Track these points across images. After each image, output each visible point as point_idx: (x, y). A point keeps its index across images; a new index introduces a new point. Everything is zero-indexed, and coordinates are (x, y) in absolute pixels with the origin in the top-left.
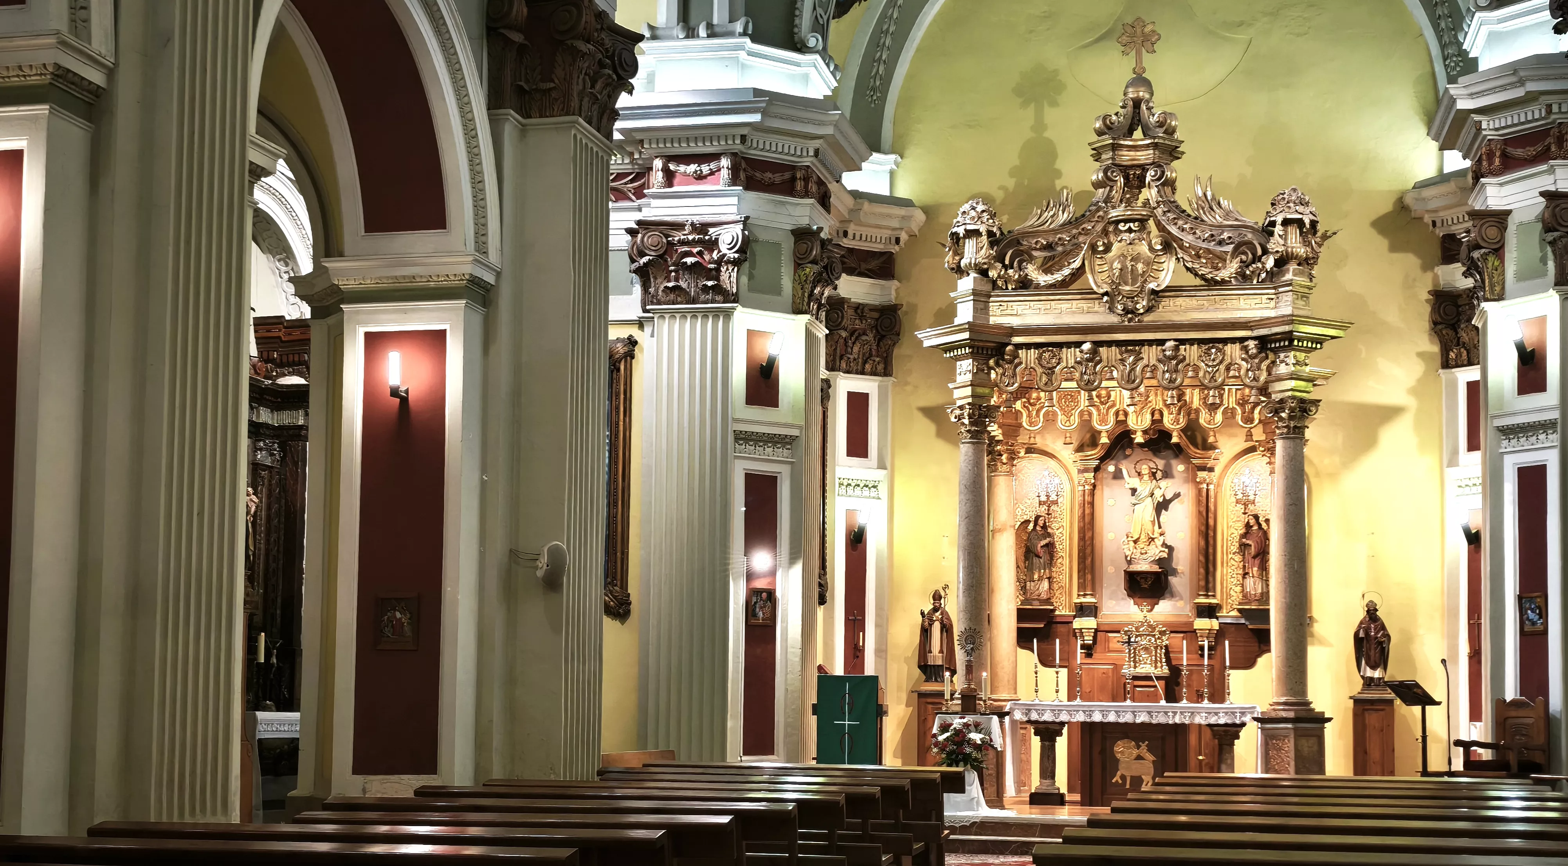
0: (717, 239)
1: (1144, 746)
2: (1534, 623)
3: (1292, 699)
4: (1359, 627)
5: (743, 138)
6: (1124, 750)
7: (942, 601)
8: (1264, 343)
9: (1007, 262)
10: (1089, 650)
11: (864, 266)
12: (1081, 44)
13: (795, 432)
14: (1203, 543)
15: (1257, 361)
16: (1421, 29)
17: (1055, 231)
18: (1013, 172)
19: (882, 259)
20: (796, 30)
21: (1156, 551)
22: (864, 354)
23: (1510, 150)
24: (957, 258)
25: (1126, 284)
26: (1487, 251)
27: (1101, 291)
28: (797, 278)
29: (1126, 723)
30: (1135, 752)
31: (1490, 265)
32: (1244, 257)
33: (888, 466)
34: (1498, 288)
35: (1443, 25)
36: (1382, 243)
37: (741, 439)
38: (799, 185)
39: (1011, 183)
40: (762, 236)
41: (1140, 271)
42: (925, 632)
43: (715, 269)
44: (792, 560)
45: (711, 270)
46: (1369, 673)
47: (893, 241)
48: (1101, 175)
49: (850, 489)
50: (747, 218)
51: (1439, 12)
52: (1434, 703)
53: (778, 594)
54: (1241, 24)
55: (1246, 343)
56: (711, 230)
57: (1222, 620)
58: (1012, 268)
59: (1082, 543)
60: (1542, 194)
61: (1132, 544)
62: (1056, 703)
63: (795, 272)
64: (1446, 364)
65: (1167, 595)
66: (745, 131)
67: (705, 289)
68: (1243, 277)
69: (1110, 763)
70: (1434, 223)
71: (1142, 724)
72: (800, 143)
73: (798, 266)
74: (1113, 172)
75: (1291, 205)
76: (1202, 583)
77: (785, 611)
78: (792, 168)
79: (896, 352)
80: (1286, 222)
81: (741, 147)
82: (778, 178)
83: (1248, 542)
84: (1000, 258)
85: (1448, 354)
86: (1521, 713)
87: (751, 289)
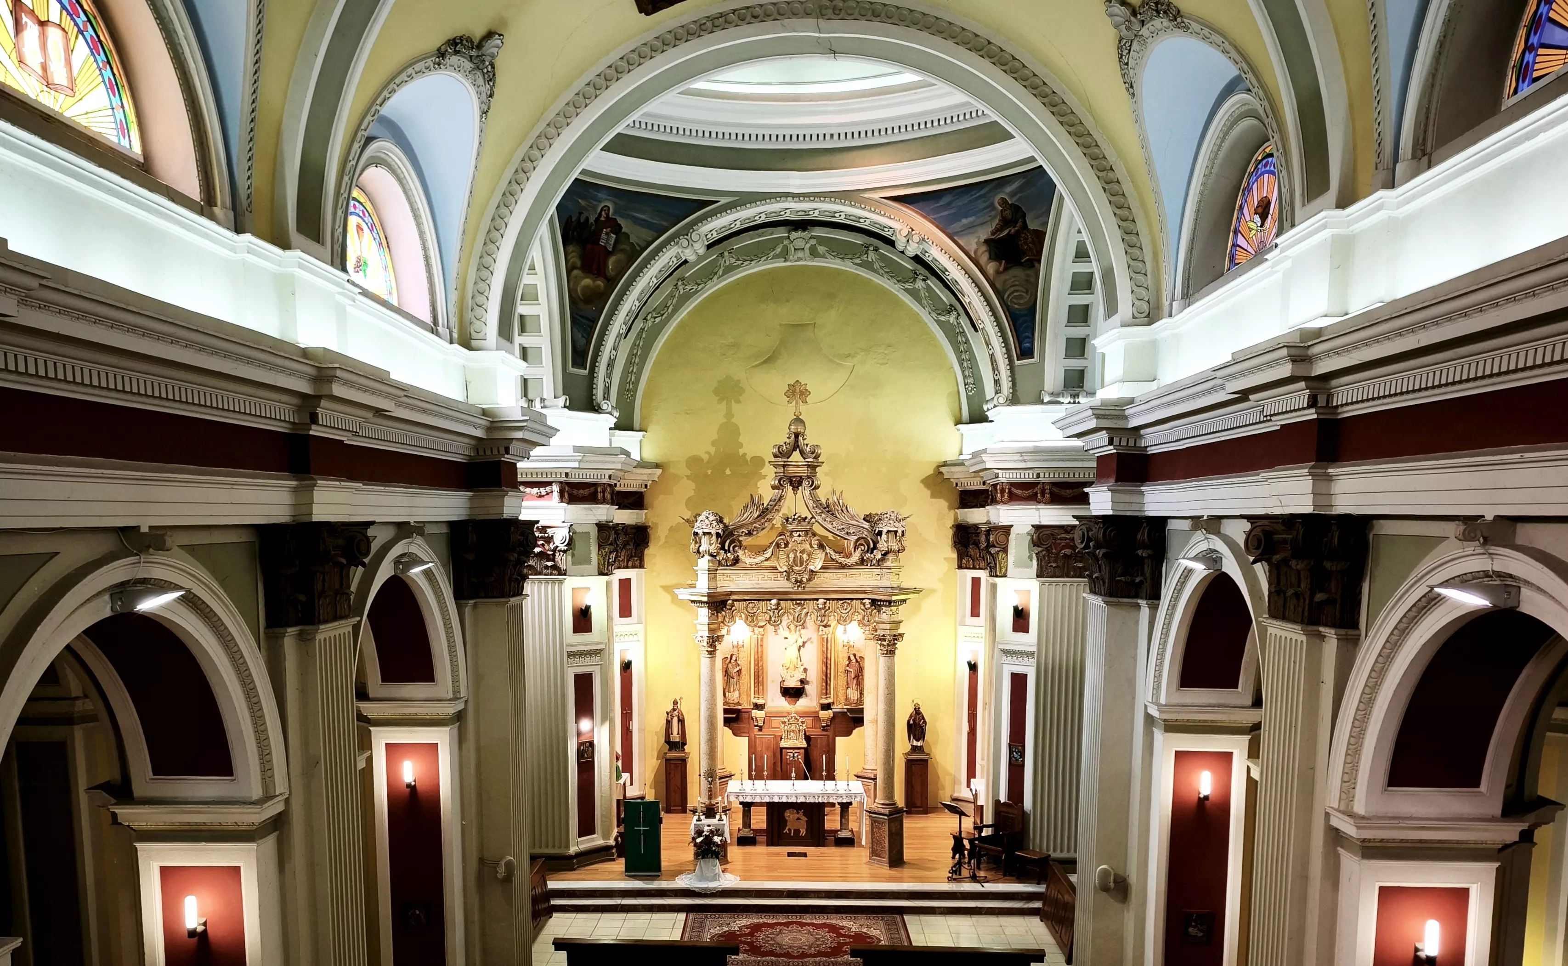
0: (552, 536)
1: (801, 812)
2: (1017, 760)
3: (887, 802)
4: (911, 716)
5: (567, 474)
6: (789, 815)
7: (679, 705)
8: (874, 602)
9: (726, 548)
10: (761, 728)
11: (626, 501)
12: (754, 364)
13: (603, 647)
14: (824, 668)
15: (870, 610)
16: (952, 364)
17: (752, 523)
18: (713, 443)
19: (637, 496)
20: (594, 397)
21: (800, 675)
22: (627, 556)
23: (1013, 489)
24: (697, 545)
25: (797, 566)
26: (999, 549)
27: (782, 570)
28: (600, 553)
29: (792, 803)
30: (797, 816)
31: (1000, 557)
32: (863, 548)
33: (644, 621)
34: (1004, 570)
35: (965, 365)
36: (928, 492)
37: (571, 655)
38: (600, 496)
39: (712, 450)
40: (578, 529)
41: (805, 560)
42: (669, 723)
43: (552, 554)
44: (603, 721)
45: (550, 555)
46: (915, 743)
47: (644, 486)
48: (777, 482)
49: (622, 637)
50: (571, 525)
51: (963, 356)
52: (965, 815)
53: (595, 742)
54: (848, 356)
55: (864, 601)
56: (549, 530)
57: (834, 710)
58: (729, 552)
59: (756, 667)
60: (1033, 526)
61: (786, 671)
62: (752, 792)
63: (599, 550)
64: (960, 567)
65: (804, 696)
66: (567, 471)
67: (547, 567)
68: (862, 562)
69: (783, 822)
70: (957, 484)
71: (801, 803)
72: (600, 472)
73: (600, 547)
74: (784, 481)
75: (891, 522)
76: (824, 691)
77: (600, 751)
78: (595, 485)
79: (646, 552)
80: (888, 532)
81: (566, 479)
82: (586, 492)
83: (849, 670)
84: (723, 548)
85: (961, 561)
86: (1009, 810)
87: (573, 563)
